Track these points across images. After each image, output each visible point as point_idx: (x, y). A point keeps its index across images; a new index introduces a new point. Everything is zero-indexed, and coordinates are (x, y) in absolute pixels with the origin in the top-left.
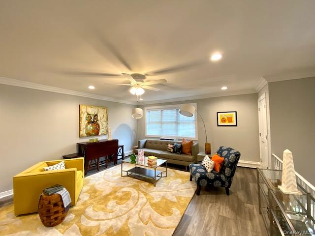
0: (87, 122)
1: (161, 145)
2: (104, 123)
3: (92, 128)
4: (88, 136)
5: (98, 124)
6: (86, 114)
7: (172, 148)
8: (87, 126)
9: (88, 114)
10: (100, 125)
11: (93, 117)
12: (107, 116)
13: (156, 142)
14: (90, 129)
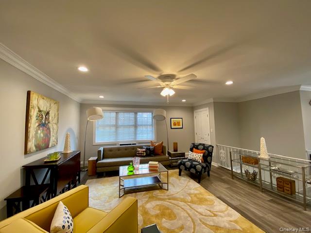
0: (37, 124)
1: (126, 151)
2: (55, 126)
3: (42, 135)
4: (37, 151)
5: (49, 129)
6: (37, 110)
7: (145, 152)
8: (36, 132)
9: (40, 111)
10: (51, 130)
11: (44, 117)
12: (58, 114)
13: (119, 149)
14: (40, 137)
